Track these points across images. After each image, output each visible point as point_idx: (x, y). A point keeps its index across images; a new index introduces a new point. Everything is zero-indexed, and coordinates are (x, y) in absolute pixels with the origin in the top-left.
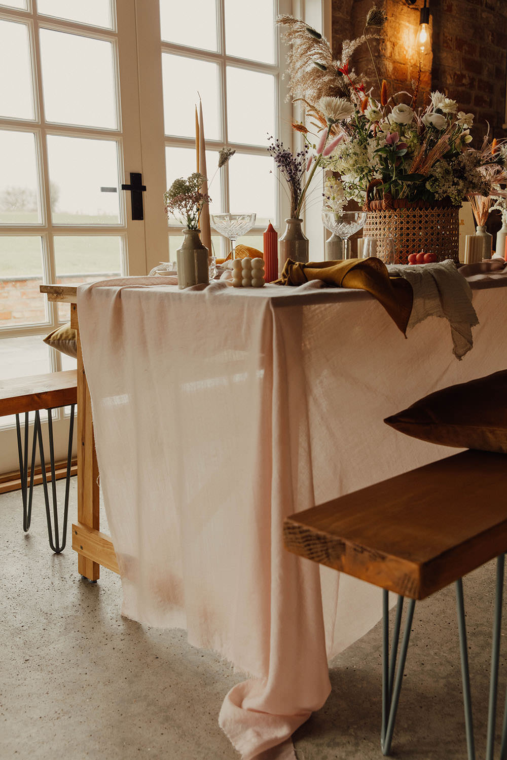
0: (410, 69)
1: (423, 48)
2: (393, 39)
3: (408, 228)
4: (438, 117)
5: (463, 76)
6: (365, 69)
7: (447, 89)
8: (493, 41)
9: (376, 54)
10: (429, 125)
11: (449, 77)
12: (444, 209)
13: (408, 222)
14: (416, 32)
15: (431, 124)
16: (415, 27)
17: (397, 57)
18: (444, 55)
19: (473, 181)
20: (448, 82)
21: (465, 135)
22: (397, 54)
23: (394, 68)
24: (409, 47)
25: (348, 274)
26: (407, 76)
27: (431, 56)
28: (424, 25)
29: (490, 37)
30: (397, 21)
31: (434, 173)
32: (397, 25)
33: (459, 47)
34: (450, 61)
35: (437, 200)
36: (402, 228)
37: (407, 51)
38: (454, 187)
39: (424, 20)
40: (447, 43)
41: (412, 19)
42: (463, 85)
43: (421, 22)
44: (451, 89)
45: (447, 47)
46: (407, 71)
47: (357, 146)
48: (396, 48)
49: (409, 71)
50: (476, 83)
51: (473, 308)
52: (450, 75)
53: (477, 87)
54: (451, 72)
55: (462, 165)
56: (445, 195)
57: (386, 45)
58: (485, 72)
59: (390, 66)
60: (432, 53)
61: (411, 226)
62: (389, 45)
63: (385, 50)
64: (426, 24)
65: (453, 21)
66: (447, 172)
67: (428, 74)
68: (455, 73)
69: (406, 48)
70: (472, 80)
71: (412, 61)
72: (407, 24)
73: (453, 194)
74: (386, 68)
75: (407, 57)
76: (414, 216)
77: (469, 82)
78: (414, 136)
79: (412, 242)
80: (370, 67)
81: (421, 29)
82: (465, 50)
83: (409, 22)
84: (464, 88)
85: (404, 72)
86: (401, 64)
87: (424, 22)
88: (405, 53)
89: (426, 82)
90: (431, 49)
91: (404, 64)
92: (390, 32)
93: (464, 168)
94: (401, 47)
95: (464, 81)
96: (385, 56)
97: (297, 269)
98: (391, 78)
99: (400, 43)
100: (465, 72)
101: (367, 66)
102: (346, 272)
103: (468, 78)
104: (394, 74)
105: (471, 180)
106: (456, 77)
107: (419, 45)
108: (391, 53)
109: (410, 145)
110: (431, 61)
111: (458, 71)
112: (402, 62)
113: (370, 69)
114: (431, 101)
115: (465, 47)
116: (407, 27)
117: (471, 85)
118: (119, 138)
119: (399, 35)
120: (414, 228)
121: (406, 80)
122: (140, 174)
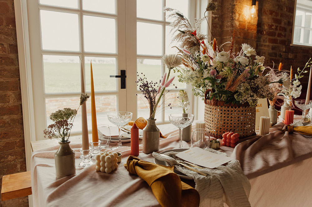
0: (247, 24)
1: (253, 16)
2: (239, 12)
3: (225, 117)
4: (244, 58)
5: (273, 25)
6: (226, 25)
7: (265, 31)
8: (287, 11)
9: (231, 19)
10: (238, 63)
11: (266, 26)
12: (245, 107)
13: (225, 114)
14: (250, 9)
15: (239, 62)
16: (250, 7)
17: (241, 19)
18: (264, 17)
19: (263, 94)
20: (265, 28)
21: (261, 67)
22: (241, 18)
23: (239, 24)
24: (247, 15)
25: (154, 183)
26: (245, 27)
27: (257, 18)
28: (253, 6)
29: (286, 9)
30: (242, 5)
31: (239, 91)
32: (242, 6)
33: (271, 14)
34: (267, 19)
35: (241, 104)
36: (221, 116)
37: (246, 17)
38: (251, 98)
39: (254, 4)
40: (266, 13)
41: (248, 3)
42: (272, 29)
43: (252, 5)
44: (267, 31)
45: (265, 14)
46: (245, 25)
47: (197, 73)
48: (240, 16)
49: (246, 25)
50: (278, 28)
51: (249, 202)
52: (267, 25)
53: (279, 30)
54: (267, 24)
55: (256, 85)
56: (246, 101)
57: (236, 15)
58: (283, 23)
59: (237, 23)
60: (257, 17)
61: (227, 116)
62: (237, 15)
63: (235, 17)
64: (255, 6)
65: (269, 4)
66: (247, 89)
67: (255, 26)
68: (269, 25)
69: (245, 15)
70: (277, 27)
71: (248, 21)
72: (246, 6)
73: (250, 102)
74: (236, 24)
75: (245, 19)
76: (228, 111)
77: (275, 27)
78: (228, 69)
79: (227, 124)
80: (228, 24)
81: (252, 8)
82: (274, 15)
83: (247, 5)
84: (272, 30)
85: (244, 25)
86: (243, 22)
87: (253, 5)
88: (245, 17)
89: (255, 29)
90: (257, 15)
91: (244, 22)
92: (238, 9)
93: (258, 86)
94: (243, 15)
95: (273, 27)
96: (235, 19)
97: (131, 165)
98: (238, 28)
99: (243, 13)
100: (273, 24)
101: (227, 23)
102: (153, 181)
103: (275, 26)
104: (239, 27)
105: (262, 93)
106: (269, 26)
107: (251, 14)
108: (238, 18)
109: (226, 74)
110: (257, 20)
111: (270, 23)
112: (243, 21)
113: (228, 25)
114: (242, 48)
115: (274, 14)
116: (246, 7)
117: (276, 29)
118: (116, 57)
119: (242, 10)
120: (228, 117)
121: (245, 29)
122: (125, 71)
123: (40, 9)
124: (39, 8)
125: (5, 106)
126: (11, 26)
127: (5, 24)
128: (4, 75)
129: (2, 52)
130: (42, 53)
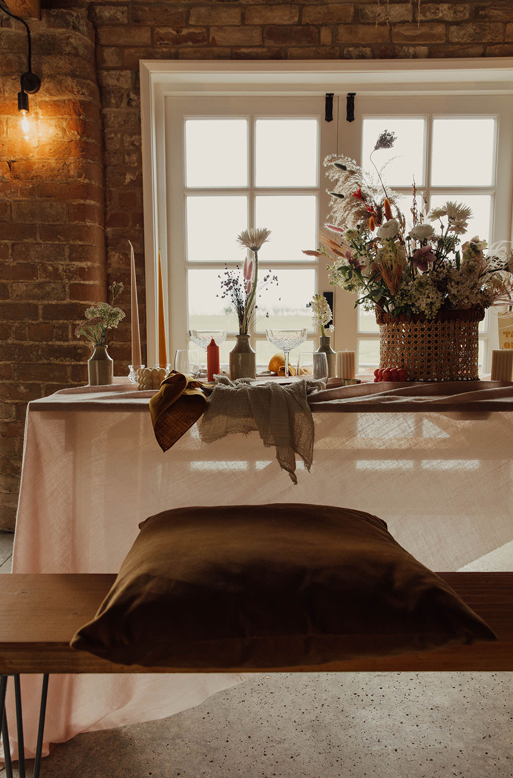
122: (332, 293)
123: (187, 196)
124: (184, 195)
125: (125, 346)
126: (138, 225)
127: (130, 223)
128: (126, 299)
129: (126, 266)
130: (186, 267)
